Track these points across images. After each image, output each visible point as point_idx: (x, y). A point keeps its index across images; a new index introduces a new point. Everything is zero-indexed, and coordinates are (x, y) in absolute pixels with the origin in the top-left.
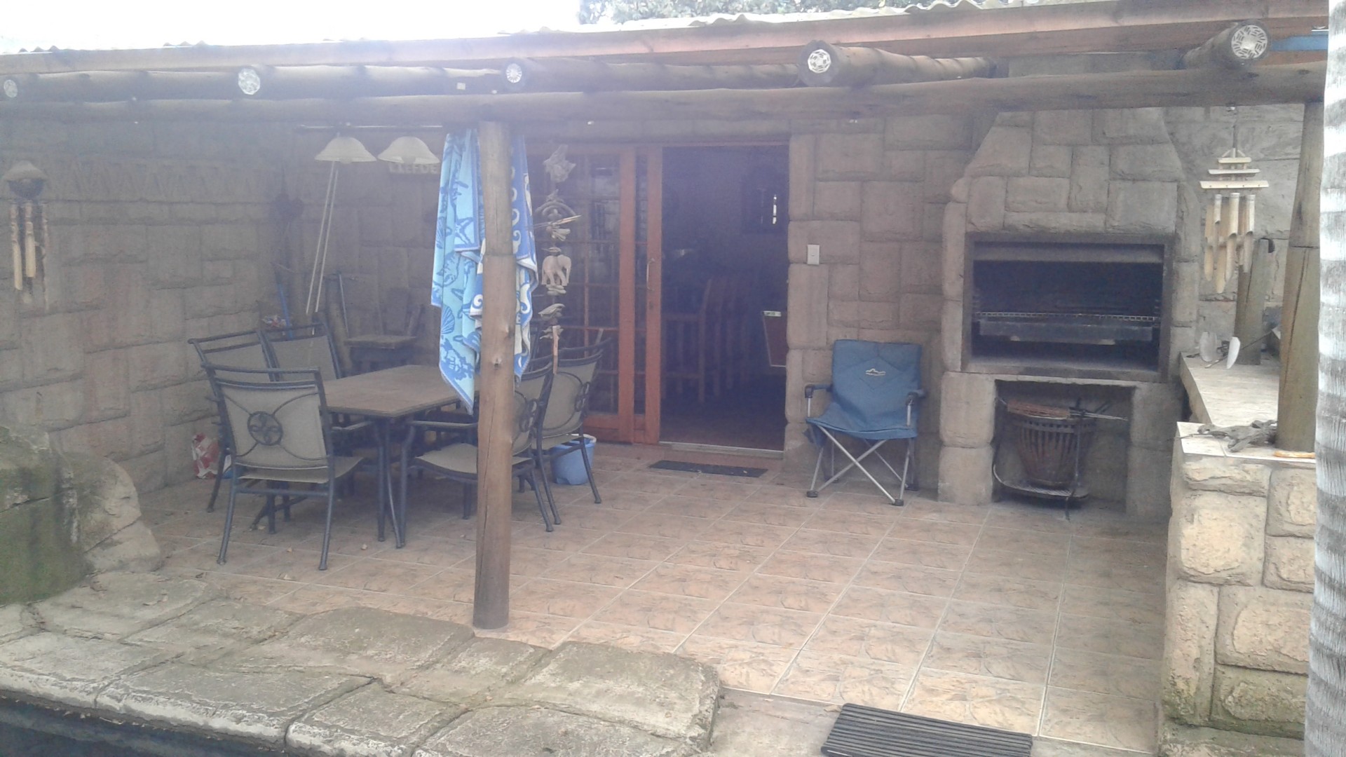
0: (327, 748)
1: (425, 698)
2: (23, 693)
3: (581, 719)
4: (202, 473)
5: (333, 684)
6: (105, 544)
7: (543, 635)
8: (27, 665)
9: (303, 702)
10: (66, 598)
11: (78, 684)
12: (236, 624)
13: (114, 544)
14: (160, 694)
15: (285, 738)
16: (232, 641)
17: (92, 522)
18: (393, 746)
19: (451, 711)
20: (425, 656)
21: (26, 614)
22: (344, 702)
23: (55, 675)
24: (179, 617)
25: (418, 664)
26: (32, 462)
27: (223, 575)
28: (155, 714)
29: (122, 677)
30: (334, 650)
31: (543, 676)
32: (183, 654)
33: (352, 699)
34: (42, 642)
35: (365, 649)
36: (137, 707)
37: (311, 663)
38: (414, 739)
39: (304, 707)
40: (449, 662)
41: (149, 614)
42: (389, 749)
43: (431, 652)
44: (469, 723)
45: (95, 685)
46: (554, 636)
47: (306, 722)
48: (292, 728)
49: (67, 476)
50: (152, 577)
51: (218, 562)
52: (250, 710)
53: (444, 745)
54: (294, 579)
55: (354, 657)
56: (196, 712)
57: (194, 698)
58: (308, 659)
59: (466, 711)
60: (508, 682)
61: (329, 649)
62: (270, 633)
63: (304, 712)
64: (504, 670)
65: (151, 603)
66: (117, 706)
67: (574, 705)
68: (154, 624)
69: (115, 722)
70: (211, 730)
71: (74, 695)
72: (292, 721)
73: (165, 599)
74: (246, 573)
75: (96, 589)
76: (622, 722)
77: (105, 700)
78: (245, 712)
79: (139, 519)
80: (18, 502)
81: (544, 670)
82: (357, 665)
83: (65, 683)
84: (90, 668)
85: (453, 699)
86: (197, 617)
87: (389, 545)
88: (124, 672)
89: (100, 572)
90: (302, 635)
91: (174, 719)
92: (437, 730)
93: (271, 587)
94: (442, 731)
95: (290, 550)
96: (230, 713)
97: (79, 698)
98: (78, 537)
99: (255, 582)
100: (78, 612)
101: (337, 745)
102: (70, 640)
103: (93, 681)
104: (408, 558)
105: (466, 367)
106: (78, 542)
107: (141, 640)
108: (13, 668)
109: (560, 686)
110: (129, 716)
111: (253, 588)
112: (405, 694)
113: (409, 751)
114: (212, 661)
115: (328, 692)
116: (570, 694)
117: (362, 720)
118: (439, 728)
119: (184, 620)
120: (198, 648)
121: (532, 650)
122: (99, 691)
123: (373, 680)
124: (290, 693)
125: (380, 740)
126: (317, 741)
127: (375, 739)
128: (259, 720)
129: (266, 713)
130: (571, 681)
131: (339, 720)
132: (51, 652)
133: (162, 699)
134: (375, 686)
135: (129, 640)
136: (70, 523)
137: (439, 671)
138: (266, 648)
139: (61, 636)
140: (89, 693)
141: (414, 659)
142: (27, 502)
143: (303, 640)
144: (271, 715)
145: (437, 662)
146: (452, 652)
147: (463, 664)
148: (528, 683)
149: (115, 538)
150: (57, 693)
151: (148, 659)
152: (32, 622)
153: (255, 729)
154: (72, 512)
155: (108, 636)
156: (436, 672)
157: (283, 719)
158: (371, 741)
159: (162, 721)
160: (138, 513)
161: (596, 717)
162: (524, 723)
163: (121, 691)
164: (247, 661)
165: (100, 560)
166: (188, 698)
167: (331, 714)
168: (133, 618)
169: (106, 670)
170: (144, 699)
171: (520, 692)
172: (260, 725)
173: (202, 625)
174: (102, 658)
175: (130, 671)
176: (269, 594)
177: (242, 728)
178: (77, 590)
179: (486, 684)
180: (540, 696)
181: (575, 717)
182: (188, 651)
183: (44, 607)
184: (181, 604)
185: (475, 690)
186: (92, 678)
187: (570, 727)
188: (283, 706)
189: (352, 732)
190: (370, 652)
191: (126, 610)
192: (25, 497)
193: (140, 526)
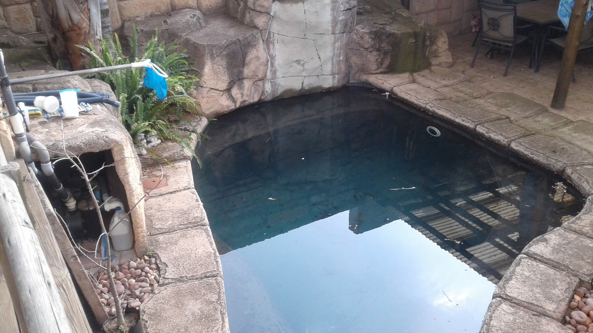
0: (486, 135)
1: (521, 127)
2: (407, 100)
3: (571, 145)
4: (474, 30)
5: (494, 116)
6: (436, 56)
7: (575, 115)
8: (409, 92)
9: (483, 120)
10: (422, 73)
11: (421, 101)
12: (470, 91)
13: (439, 57)
14: (443, 108)
15: (475, 129)
16: (467, 96)
17: (433, 49)
18: (506, 139)
19: (528, 133)
20: (527, 114)
21: (410, 76)
22: (496, 123)
23: (416, 97)
24: (453, 85)
25: (524, 116)
26: (418, 30)
27: (471, 72)
28: (441, 114)
29: (434, 101)
30: (498, 105)
31: (566, 129)
32: (452, 97)
33: (498, 122)
34: (414, 86)
35: (508, 107)
36: (436, 110)
37: (489, 108)
38: (513, 138)
39: (483, 121)
40: (535, 117)
41: (445, 82)
42: (504, 139)
43: (530, 113)
44: (532, 138)
45: (426, 102)
46: (579, 116)
47: (482, 126)
48: (478, 126)
49: (427, 35)
50: (448, 70)
51: (471, 67)
52: (467, 118)
53: (521, 142)
54: (494, 78)
55: (504, 109)
56: (452, 115)
57: (452, 112)
58: (489, 107)
59: (534, 134)
60: (552, 128)
61: (496, 105)
62: (479, 96)
63: (483, 123)
64: (553, 124)
65: (446, 79)
66: (431, 109)
67: (571, 140)
68: (446, 86)
69: (430, 114)
70: (455, 122)
71: (420, 103)
72: (478, 125)
73: (451, 78)
74: (479, 73)
75: (431, 71)
76: (586, 150)
77: (428, 107)
78: (465, 119)
79: (448, 49)
80: (412, 42)
81: (567, 127)
82: (504, 112)
83: (418, 100)
84: (425, 97)
85: (531, 130)
86: (459, 86)
87: (532, 70)
88: (435, 100)
89: (433, 66)
90: (490, 99)
91: (446, 116)
92: (521, 137)
93: (485, 79)
94: (522, 138)
95: (496, 67)
96: (461, 118)
97: (421, 105)
98: (428, 54)
99: (481, 77)
100: (425, 78)
101: (489, 134)
102: (421, 87)
103: (426, 101)
104: (537, 77)
105: (567, 13)
106: (428, 55)
107: (441, 91)
108: (405, 92)
109: (570, 134)
110: (434, 113)
111: (480, 79)
112: (516, 125)
113: (510, 141)
114: (460, 101)
115: (492, 118)
116: (572, 137)
117: (499, 129)
118: (522, 137)
119: (454, 87)
120: (456, 96)
121: (566, 120)
122: (427, 104)
123: (507, 118)
124: (480, 116)
125: (503, 136)
126: (484, 132)
127: (501, 135)
128: (469, 122)
129: (471, 120)
130: (575, 133)
131: (492, 128)
132: (415, 90)
133: (443, 110)
134: (507, 120)
135: (437, 90)
136: (426, 50)
137: (530, 120)
138: (477, 100)
139: (419, 85)
140: (424, 104)
141: (523, 114)
142: (415, 42)
143: (489, 100)
144: (472, 121)
145: (531, 117)
146: (537, 114)
147: (539, 119)
148: (559, 130)
149: (440, 55)
150: (416, 102)
151: (441, 97)
152: (411, 79)
153: (467, 124)
154: (427, 46)
155: (432, 87)
156: (529, 120)
157: (476, 123)
158: (500, 136)
159: (442, 116)
160: (447, 47)
161: (577, 146)
162: (551, 142)
163: (433, 105)
164: (470, 103)
165: (434, 61)
166: (450, 111)
167: (490, 125)
168: (440, 83)
169: (430, 98)
170: (438, 109)
171: (554, 133)
172: (468, 123)
173: (460, 89)
174: (429, 94)
175: (436, 100)
176: (484, 82)
177: (464, 123)
178: (425, 70)
179: (544, 127)
180: (561, 135)
181: (569, 144)
182: (454, 97)
183: (415, 75)
184: (455, 81)
185: (539, 128)
186: (425, 100)
187: (565, 147)
188: (477, 119)
189: (495, 132)
190: (509, 109)
191: (438, 80)
192: (415, 41)
193: (448, 52)
